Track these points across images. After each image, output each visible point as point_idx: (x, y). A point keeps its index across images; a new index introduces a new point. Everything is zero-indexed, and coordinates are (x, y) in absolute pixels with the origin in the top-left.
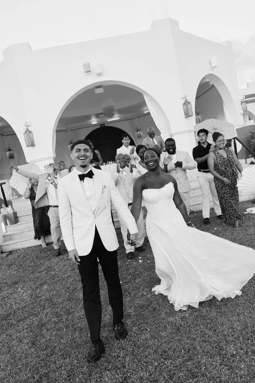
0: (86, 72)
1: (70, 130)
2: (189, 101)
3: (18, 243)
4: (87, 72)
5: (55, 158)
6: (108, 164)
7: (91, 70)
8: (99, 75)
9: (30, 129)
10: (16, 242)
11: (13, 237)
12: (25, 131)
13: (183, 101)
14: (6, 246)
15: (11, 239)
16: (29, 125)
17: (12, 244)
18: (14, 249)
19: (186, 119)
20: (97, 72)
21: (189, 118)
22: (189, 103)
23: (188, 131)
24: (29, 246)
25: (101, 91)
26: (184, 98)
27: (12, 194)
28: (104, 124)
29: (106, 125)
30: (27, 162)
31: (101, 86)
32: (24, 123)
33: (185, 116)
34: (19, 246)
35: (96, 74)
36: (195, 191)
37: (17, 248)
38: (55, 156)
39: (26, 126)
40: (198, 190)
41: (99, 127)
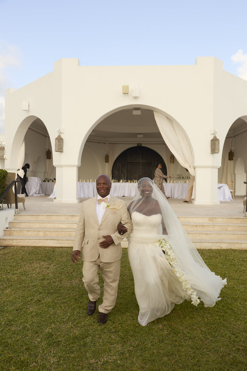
0: (123, 94)
1: (109, 143)
2: (218, 137)
3: (14, 240)
4: (125, 94)
5: (79, 166)
6: (133, 182)
7: (129, 93)
8: (136, 98)
9: (63, 136)
10: (13, 239)
11: (12, 233)
12: (57, 136)
13: (212, 137)
14: (3, 240)
15: (10, 235)
16: (62, 132)
17: (9, 240)
18: (10, 244)
19: (212, 155)
20: (134, 95)
21: (214, 154)
22: (218, 140)
23: (212, 167)
24: (24, 246)
25: (138, 113)
26: (213, 134)
27: (39, 191)
28: (141, 144)
29: (143, 145)
30: (53, 165)
31: (140, 109)
32: (58, 129)
33: (211, 152)
34: (14, 243)
35: (133, 97)
36: (197, 228)
37: (12, 245)
38: (80, 165)
39: (59, 133)
40: (200, 227)
41: (136, 145)
